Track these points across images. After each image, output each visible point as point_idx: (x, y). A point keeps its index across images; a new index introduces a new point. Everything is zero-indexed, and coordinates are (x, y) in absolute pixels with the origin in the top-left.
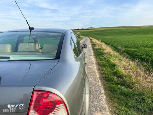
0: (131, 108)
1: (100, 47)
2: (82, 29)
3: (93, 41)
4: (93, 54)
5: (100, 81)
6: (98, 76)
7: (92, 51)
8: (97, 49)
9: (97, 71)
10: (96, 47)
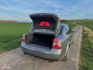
0: (90, 60)
1: (88, 33)
2: (78, 20)
3: (84, 28)
4: (81, 36)
5: (79, 49)
6: (79, 47)
7: (81, 35)
8: (85, 34)
9: (80, 45)
10: (84, 33)
